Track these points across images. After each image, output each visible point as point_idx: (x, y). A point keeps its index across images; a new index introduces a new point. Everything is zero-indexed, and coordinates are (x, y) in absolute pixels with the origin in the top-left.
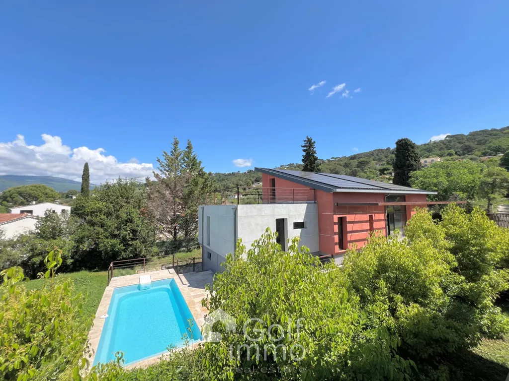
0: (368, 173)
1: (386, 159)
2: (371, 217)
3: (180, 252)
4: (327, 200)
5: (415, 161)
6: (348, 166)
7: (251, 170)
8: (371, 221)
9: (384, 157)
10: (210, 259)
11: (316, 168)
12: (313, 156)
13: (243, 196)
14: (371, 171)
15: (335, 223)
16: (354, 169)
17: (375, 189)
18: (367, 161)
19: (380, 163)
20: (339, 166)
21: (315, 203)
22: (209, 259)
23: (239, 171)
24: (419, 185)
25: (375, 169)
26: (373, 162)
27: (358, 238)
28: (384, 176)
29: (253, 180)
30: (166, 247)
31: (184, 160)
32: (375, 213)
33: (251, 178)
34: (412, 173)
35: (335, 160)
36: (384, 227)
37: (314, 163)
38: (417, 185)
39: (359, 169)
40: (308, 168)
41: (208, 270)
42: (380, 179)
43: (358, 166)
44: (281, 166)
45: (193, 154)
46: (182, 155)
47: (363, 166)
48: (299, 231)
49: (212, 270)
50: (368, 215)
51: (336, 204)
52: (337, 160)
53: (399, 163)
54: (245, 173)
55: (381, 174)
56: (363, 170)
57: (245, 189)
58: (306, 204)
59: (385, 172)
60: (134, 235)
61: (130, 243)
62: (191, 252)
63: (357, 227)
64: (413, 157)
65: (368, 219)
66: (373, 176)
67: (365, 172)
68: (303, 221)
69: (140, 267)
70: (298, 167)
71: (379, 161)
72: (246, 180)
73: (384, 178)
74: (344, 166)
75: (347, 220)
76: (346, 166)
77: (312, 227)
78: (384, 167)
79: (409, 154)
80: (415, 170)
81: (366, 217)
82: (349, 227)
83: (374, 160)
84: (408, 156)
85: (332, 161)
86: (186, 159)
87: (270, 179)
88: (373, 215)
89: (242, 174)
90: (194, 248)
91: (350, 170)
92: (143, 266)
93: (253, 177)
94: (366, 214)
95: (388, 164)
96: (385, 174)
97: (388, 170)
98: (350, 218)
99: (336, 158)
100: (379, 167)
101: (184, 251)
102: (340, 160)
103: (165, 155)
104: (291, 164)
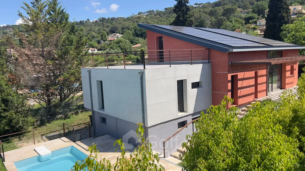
0: (233, 22)
1: (251, 6)
2: (256, 73)
3: (57, 119)
4: (223, 60)
5: (287, 13)
6: (214, 14)
7: (103, 18)
8: (256, 77)
9: (248, 4)
10: (106, 124)
11: (188, 20)
12: (186, 5)
13: (98, 50)
14: (237, 20)
15: (229, 82)
16: (220, 18)
17: (262, 47)
18: (232, 9)
19: (246, 11)
20: (204, 14)
21: (209, 62)
22: (103, 125)
23: (88, 20)
24: (291, 38)
25: (240, 18)
26: (238, 9)
27: (245, 94)
28: (249, 25)
29: (108, 30)
30: (41, 116)
31: (50, 14)
32: (259, 70)
33: (105, 28)
34: (284, 27)
35: (199, 7)
36: (266, 81)
37: (187, 14)
38: (289, 39)
39: (225, 18)
40: (180, 19)
41: (104, 135)
42: (245, 29)
43: (224, 15)
44: (139, 14)
45: (59, 6)
46: (47, 8)
47: (229, 15)
48: (195, 90)
49: (108, 134)
50: (254, 72)
51: (230, 64)
52: (201, 6)
53: (272, 15)
54: (96, 21)
55: (246, 24)
56: (228, 19)
57: (99, 42)
58: (202, 65)
59: (250, 21)
60: (6, 106)
61: (3, 115)
62: (69, 118)
63: (245, 83)
64: (284, 8)
65: (254, 76)
66: (238, 25)
67: (231, 22)
68: (199, 81)
69: (17, 139)
70: (159, 14)
71: (244, 9)
72: (99, 30)
73: (249, 28)
74: (209, 14)
75: (238, 78)
76: (211, 14)
77: (206, 86)
78: (250, 15)
79: (281, 5)
80: (288, 23)
81: (252, 74)
82: (240, 84)
83: (239, 7)
84: (280, 8)
85: (195, 8)
86: (52, 13)
87: (157, 37)
88: (258, 71)
89: (93, 23)
90: (72, 114)
91: (216, 18)
92: (20, 137)
93: (107, 27)
94: (253, 70)
95: (253, 12)
96: (250, 23)
97: (254, 18)
98: (240, 75)
99: (200, 4)
100: (243, 16)
101: (61, 118)
102: (204, 7)
103: (26, 7)
104: (150, 12)
